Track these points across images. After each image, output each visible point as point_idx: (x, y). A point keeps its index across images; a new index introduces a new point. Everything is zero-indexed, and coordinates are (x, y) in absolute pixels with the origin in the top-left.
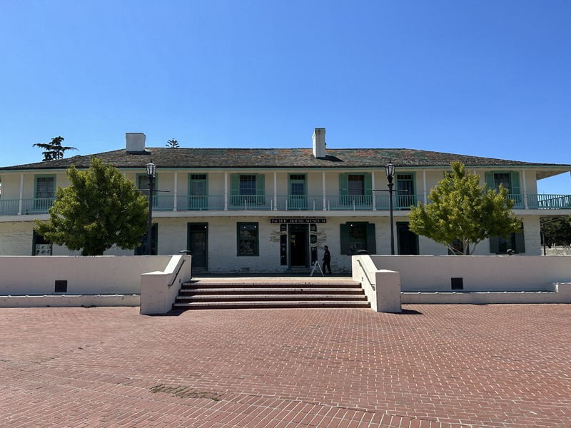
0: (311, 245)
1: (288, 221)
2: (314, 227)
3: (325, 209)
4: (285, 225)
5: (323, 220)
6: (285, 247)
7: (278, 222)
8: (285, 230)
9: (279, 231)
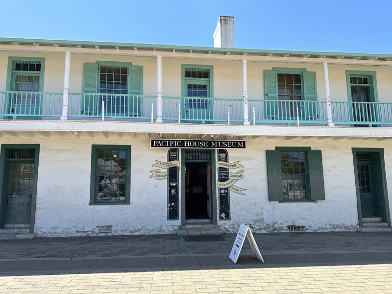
0: (219, 185)
1: (182, 143)
2: (224, 155)
3: (247, 123)
4: (176, 151)
5: (239, 143)
6: (176, 187)
7: (165, 145)
8: (176, 158)
9: (165, 160)
